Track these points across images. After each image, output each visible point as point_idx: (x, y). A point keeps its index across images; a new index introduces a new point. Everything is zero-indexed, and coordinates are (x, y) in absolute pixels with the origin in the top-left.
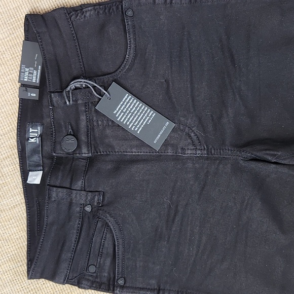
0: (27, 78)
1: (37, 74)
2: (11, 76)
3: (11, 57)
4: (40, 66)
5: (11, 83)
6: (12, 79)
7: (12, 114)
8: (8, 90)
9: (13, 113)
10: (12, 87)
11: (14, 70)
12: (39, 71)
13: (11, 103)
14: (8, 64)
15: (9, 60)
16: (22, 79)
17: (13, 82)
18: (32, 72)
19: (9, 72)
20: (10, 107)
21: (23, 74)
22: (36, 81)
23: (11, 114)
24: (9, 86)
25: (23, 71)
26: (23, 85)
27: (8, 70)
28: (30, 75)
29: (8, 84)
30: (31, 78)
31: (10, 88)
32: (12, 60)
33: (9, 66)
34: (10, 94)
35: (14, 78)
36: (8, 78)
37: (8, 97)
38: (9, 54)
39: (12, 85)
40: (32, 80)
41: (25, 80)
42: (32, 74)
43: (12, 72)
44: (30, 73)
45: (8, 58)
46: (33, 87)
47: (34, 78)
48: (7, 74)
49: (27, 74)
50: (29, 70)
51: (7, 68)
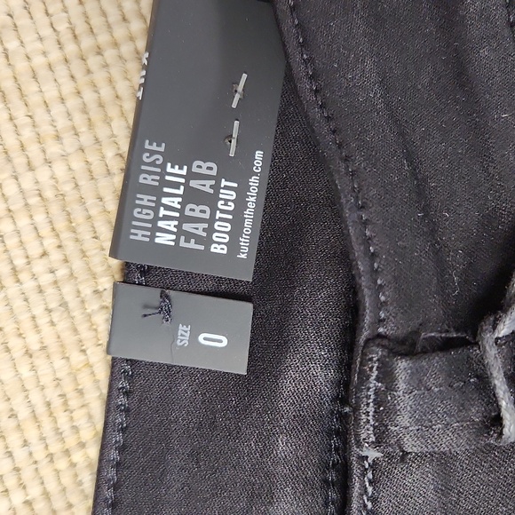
0: (171, 226)
1: (241, 203)
2: (43, 174)
3: (55, 55)
4: (259, 154)
5: (40, 218)
6: (49, 194)
7: (35, 417)
8: (20, 262)
9: (41, 409)
10: (50, 243)
11: (68, 139)
12: (254, 181)
13: (35, 346)
14: (34, 99)
15: (43, 73)
16: (139, 236)
17: (55, 209)
18: (206, 186)
19: (34, 150)
20: (25, 371)
21: (146, 199)
22: (233, 245)
23: (23, 413)
24: (29, 237)
25: (149, 180)
26: (145, 271)
27: (27, 133)
28: (195, 210)
29: (23, 222)
30: (199, 230)
31: (35, 250)
32: (62, 72)
33: (40, 115)
34: (29, 285)
35: (67, 188)
36: (27, 182)
37: (18, 303)
38: (46, 32)
39: (45, 230)
40: (208, 241)
41: (164, 239)
42: (211, 200)
43: (53, 149)
44: (191, 196)
45: (38, 61)
46: (210, 286)
47: (223, 227)
48: (19, 161)
49: (175, 202)
50: (191, 176)
51: (21, 118)
